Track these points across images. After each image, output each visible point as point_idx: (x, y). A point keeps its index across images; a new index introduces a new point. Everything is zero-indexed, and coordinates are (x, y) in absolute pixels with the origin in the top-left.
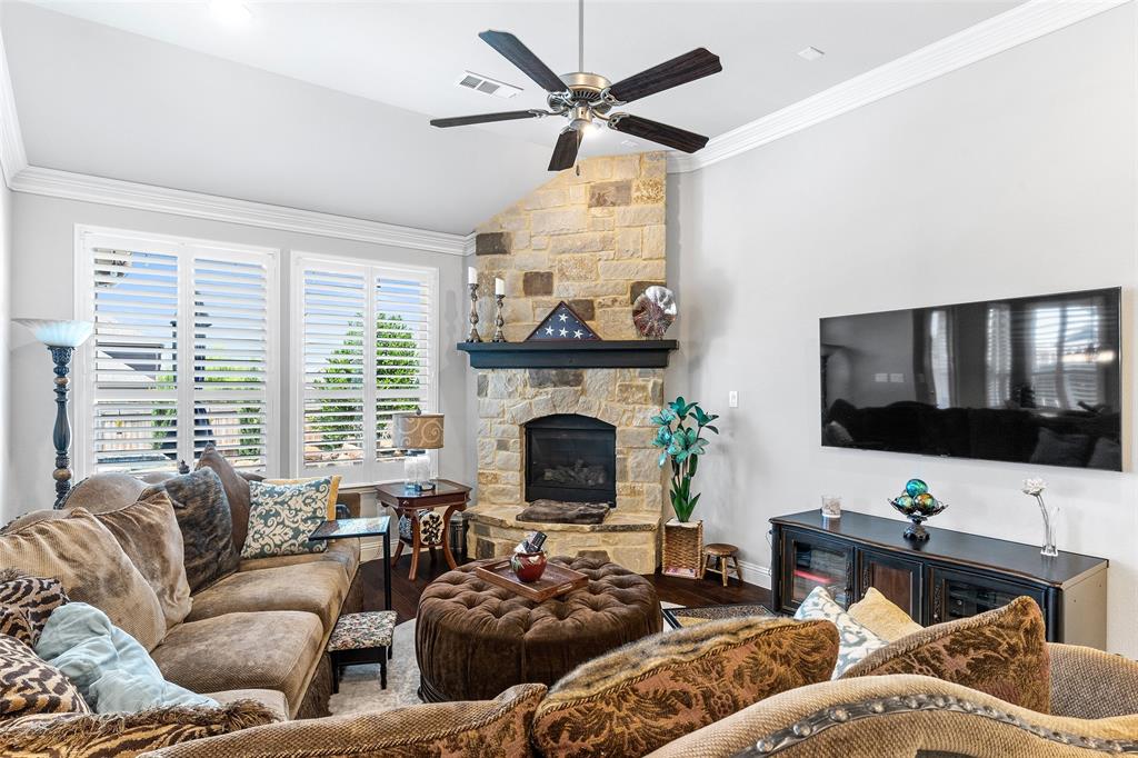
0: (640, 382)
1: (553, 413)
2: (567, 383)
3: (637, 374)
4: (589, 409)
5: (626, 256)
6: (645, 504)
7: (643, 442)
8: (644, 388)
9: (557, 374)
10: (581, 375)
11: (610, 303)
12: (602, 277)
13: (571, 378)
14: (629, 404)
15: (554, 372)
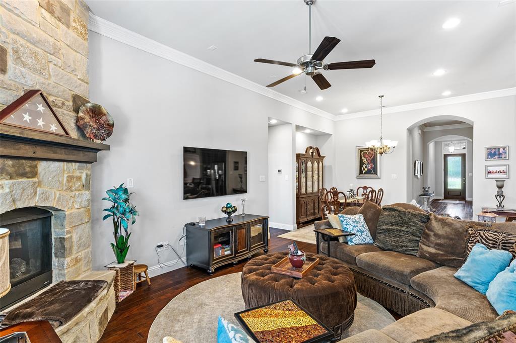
0: (77, 174)
1: (13, 208)
2: (24, 175)
3: (76, 167)
4: (47, 199)
5: (69, 70)
6: (83, 267)
7: (81, 220)
8: (79, 178)
9: (13, 166)
10: (36, 167)
11: (60, 104)
12: (53, 79)
13: (28, 169)
14: (72, 191)
15: (10, 162)
